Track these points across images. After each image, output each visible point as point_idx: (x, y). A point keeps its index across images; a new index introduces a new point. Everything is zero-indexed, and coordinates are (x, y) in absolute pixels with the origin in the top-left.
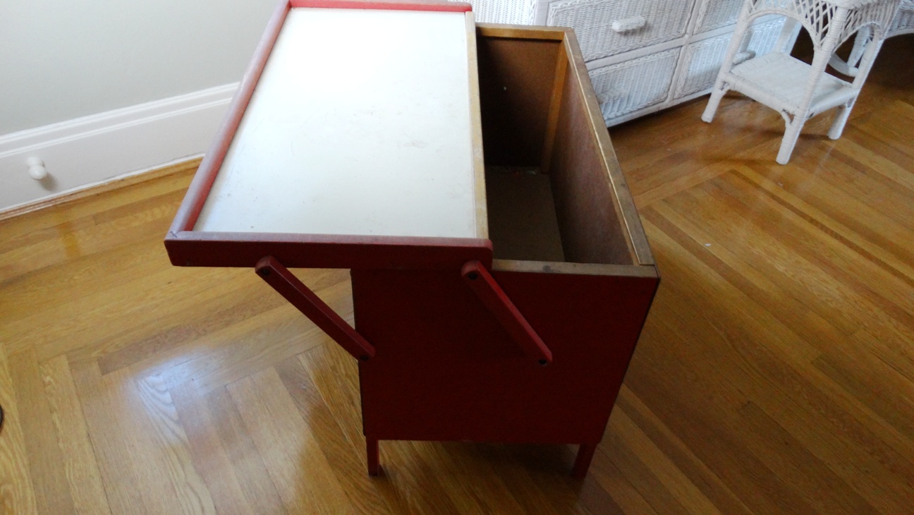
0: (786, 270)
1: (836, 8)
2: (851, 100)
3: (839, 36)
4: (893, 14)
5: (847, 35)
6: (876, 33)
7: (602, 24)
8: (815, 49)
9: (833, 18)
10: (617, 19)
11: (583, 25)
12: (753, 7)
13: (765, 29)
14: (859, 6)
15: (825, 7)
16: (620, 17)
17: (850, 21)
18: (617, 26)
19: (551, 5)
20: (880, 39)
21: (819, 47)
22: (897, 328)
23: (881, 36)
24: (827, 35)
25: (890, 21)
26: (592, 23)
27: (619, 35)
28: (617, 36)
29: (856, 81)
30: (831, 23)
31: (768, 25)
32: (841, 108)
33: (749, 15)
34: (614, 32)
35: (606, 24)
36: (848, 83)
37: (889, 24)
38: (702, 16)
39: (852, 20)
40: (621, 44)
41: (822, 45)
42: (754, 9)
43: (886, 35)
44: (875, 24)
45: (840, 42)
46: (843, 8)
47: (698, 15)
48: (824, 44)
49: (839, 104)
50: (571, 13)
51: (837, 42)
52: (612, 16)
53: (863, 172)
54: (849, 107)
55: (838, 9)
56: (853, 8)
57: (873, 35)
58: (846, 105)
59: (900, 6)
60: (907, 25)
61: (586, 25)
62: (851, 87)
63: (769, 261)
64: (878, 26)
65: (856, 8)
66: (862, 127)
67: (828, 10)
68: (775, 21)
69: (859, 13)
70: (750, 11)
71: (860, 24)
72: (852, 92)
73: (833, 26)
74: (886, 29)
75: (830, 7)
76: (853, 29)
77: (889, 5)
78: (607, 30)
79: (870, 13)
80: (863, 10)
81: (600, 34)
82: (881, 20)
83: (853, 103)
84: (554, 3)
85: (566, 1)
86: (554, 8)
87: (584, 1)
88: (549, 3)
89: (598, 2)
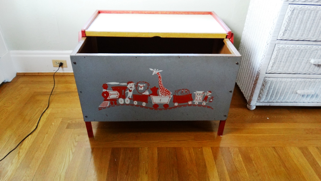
7: (305, 59)
10: (314, 58)
11: (293, 57)
16: (316, 58)
18: (312, 61)
19: (276, 45)
26: (299, 57)
27: (314, 66)
28: (313, 66)
34: (311, 64)
35: (307, 59)
40: (315, 70)
50: (287, 50)
52: (311, 56)
61: (295, 57)
78: (307, 62)
81: (303, 63)
84: (278, 45)
85: (285, 45)
86: (278, 46)
87: (295, 47)
88: (276, 44)
89: (303, 49)
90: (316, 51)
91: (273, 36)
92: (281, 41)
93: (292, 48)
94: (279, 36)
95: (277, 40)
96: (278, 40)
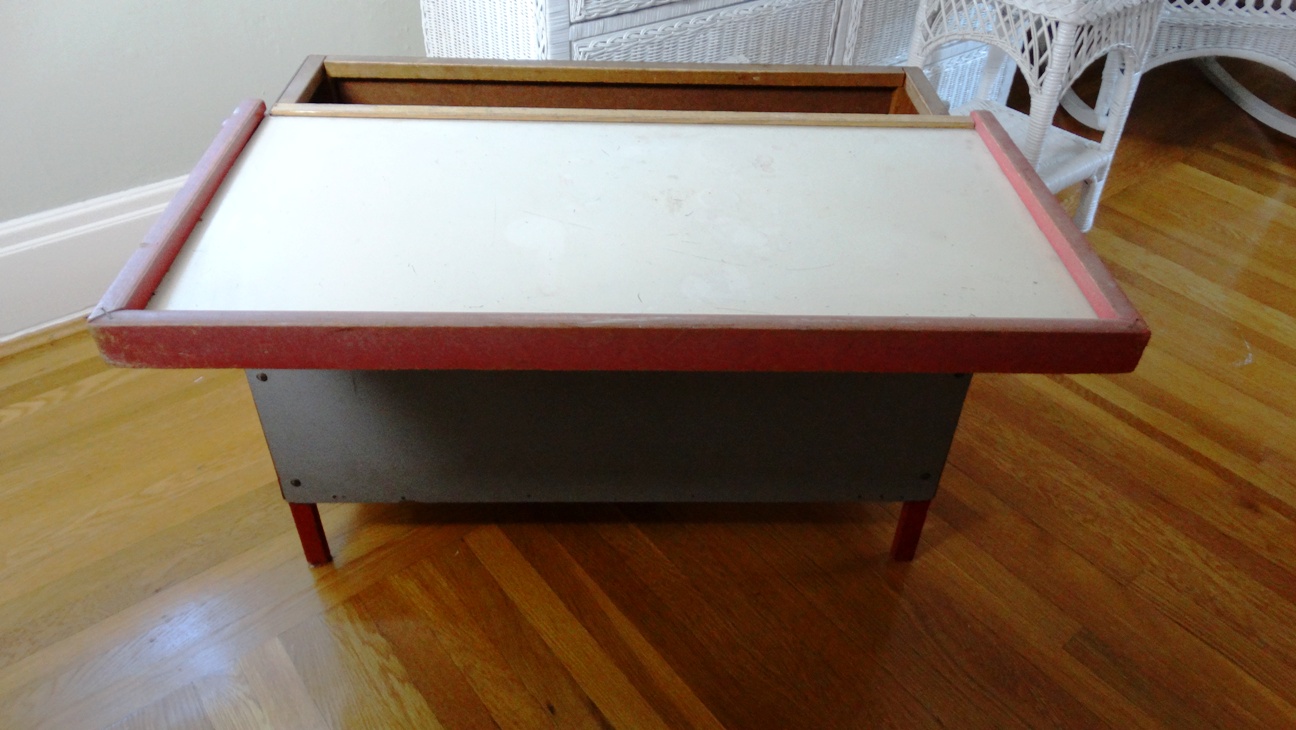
0: (1013, 470)
1: (1057, 24)
2: (1101, 169)
3: (1066, 69)
4: (1150, 28)
5: (1080, 66)
6: (1127, 62)
8: (1032, 92)
9: (1054, 40)
12: (930, 32)
13: (961, 65)
14: (1093, 19)
15: (1039, 24)
17: (1082, 44)
19: (575, 45)
20: (1136, 71)
21: (1037, 90)
22: (1206, 563)
23: (1137, 65)
24: (1048, 69)
25: (1148, 41)
29: (1105, 138)
30: (1052, 50)
31: (964, 59)
32: (1087, 183)
33: (925, 43)
36: (1095, 143)
37: (1147, 45)
38: (852, 50)
39: (1085, 43)
41: (1041, 85)
42: (931, 35)
43: (1146, 65)
44: (1124, 47)
45: (1070, 79)
46: (1069, 23)
47: (845, 48)
48: (1044, 83)
49: (1083, 178)
51: (1064, 79)
53: (1132, 283)
54: (1099, 180)
55: (1060, 25)
56: (1083, 22)
57: (1124, 64)
58: (1095, 177)
59: (1160, 18)
60: (1179, 47)
62: (1099, 149)
63: (985, 454)
64: (1130, 49)
65: (1088, 22)
66: (1123, 208)
67: (1044, 29)
68: (976, 51)
69: (1095, 30)
70: (926, 38)
71: (1100, 48)
72: (1103, 154)
73: (1054, 53)
74: (1143, 54)
75: (1048, 23)
76: (1090, 57)
77: (1143, 13)
79: (1113, 29)
80: (1101, 24)
82: (1133, 40)
83: (1106, 174)
84: (580, 43)
85: (601, 38)
86: (581, 50)
87: (636, 36)
88: (570, 42)
89: (662, 37)
90: (702, 36)
91: (553, 14)
92: (585, 24)
93: (628, 45)
94: (572, 8)
95: (571, 24)
96: (573, 27)
